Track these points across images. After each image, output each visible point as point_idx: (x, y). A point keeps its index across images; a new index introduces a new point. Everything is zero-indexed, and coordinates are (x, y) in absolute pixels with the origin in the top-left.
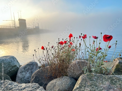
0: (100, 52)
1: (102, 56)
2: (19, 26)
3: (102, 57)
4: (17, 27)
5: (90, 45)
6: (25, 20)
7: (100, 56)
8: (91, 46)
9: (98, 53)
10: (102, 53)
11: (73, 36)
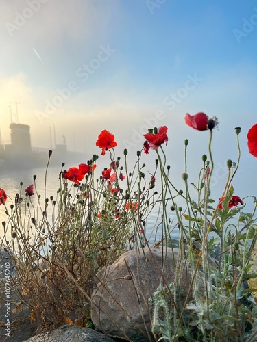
0: (236, 212)
1: (247, 231)
2: (10, 143)
3: (243, 237)
4: (6, 145)
5: (185, 177)
6: (27, 128)
7: (233, 231)
8: (189, 181)
9: (226, 216)
10: (242, 219)
11: (115, 144)
